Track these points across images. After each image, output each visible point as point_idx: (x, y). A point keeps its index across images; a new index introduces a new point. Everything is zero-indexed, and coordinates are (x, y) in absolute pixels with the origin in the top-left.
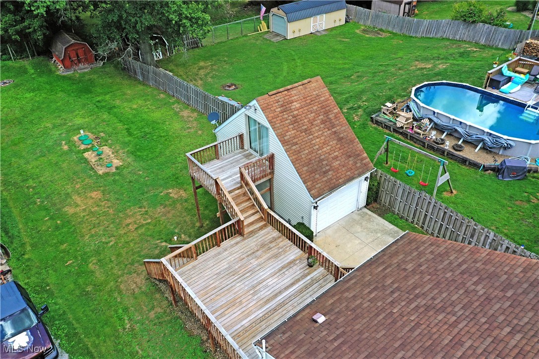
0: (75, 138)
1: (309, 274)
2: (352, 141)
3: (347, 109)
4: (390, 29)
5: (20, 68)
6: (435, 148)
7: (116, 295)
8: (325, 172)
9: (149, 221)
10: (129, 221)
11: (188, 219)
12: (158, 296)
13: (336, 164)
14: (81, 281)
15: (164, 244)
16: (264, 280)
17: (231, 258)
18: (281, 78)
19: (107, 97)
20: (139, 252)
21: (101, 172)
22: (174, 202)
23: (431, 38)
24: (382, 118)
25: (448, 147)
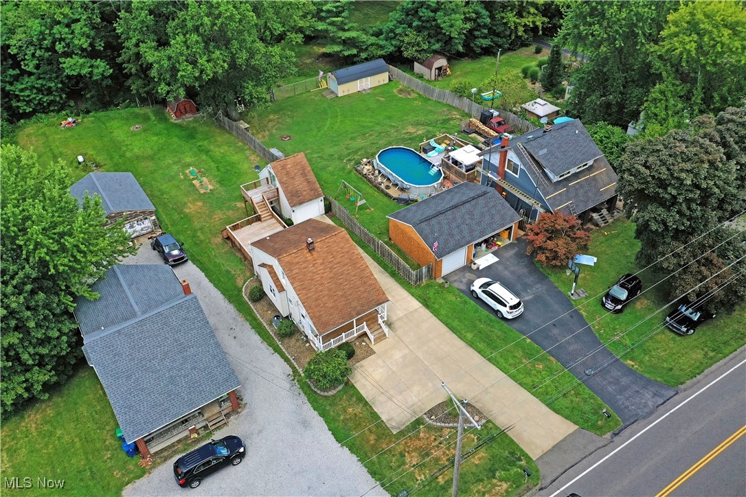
0: (187, 171)
2: (315, 183)
3: (347, 160)
4: (418, 91)
5: (145, 114)
6: (377, 187)
7: (209, 244)
8: (299, 196)
10: (216, 216)
13: (305, 193)
14: (194, 239)
18: (322, 132)
19: (205, 143)
21: (202, 192)
22: (239, 208)
23: (440, 102)
25: (383, 186)
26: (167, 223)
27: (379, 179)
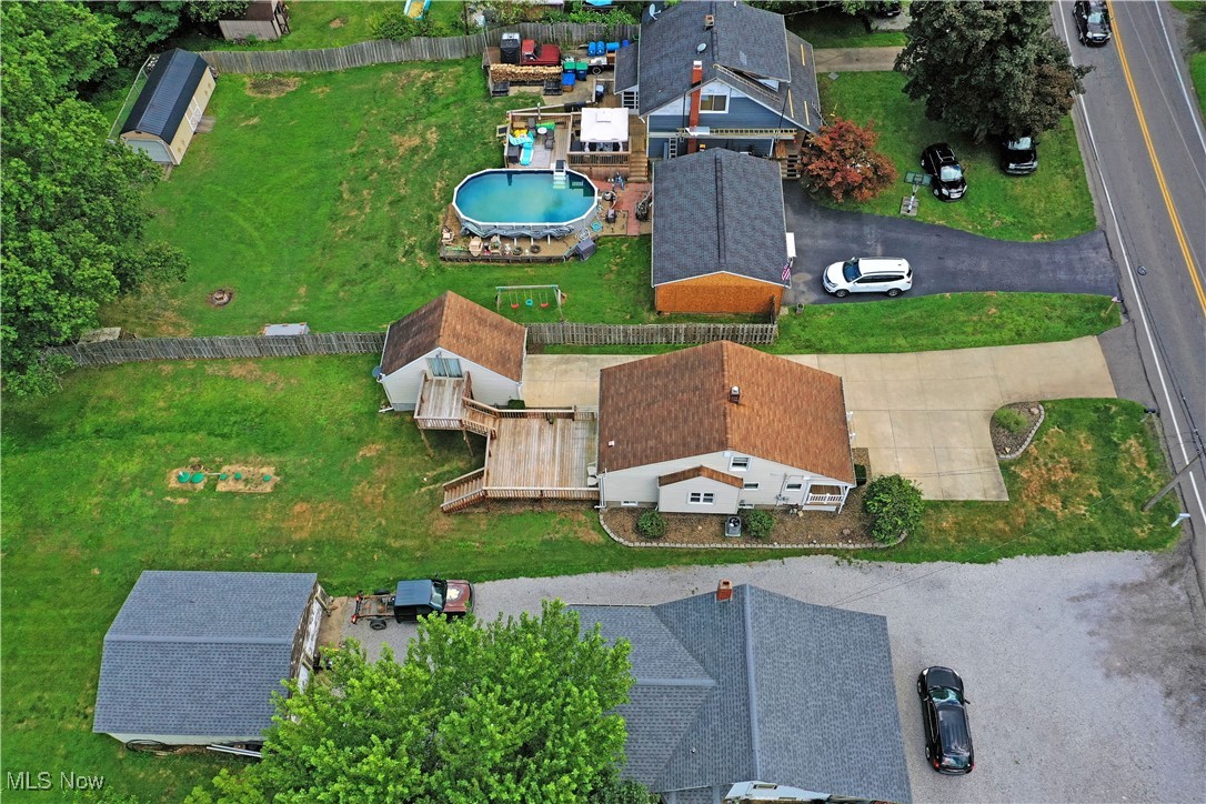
0: (173, 485)
1: (556, 428)
2: (502, 322)
6: (517, 260)
9: (384, 486)
11: (412, 460)
13: (508, 346)
15: (423, 490)
16: (538, 452)
17: (507, 456)
20: (415, 508)
22: (380, 458)
24: (451, 251)
25: (527, 253)
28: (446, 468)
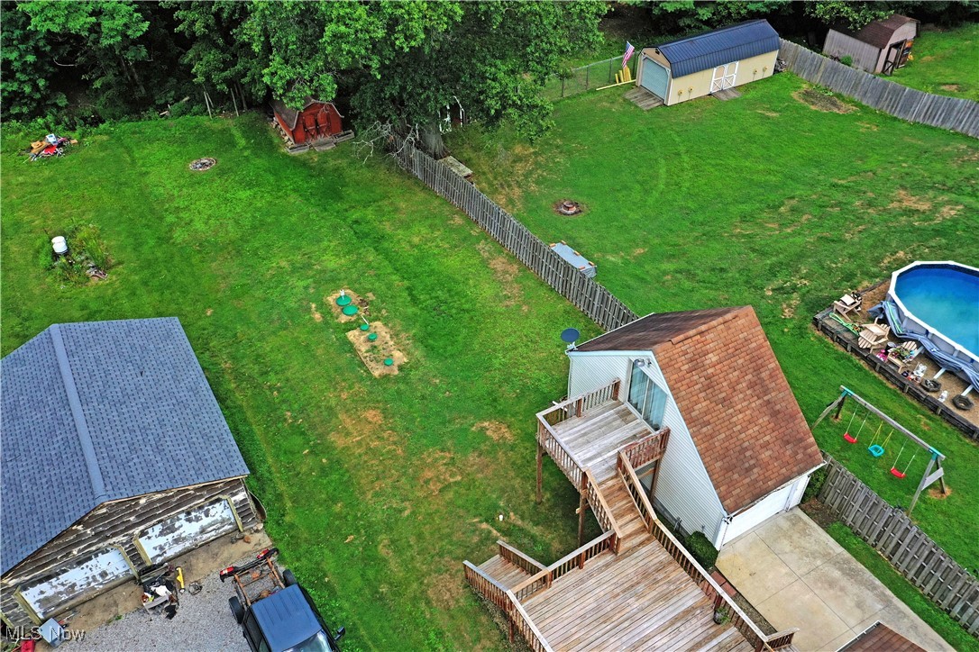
0: (331, 299)
1: (715, 636)
2: (793, 417)
3: (773, 290)
4: (856, 98)
6: (921, 397)
7: (423, 606)
8: (748, 470)
9: (459, 478)
10: (429, 474)
11: (517, 482)
12: (484, 619)
13: (766, 455)
14: (370, 574)
15: (484, 526)
16: (648, 638)
17: (600, 592)
18: (656, 194)
19: (370, 213)
20: (449, 535)
21: (376, 374)
22: (495, 447)
23: (932, 128)
24: (835, 321)
25: (944, 397)
26: (282, 487)
27: (921, 371)
28: (536, 531)
